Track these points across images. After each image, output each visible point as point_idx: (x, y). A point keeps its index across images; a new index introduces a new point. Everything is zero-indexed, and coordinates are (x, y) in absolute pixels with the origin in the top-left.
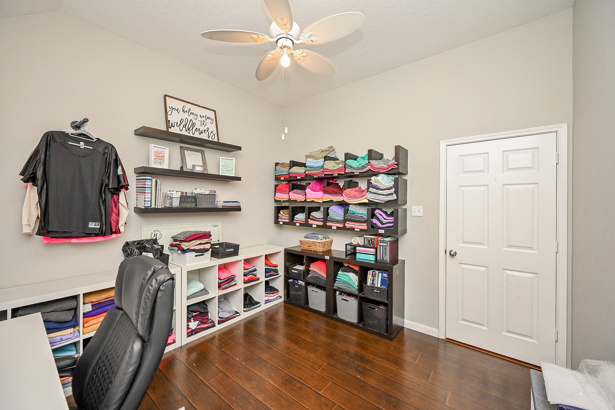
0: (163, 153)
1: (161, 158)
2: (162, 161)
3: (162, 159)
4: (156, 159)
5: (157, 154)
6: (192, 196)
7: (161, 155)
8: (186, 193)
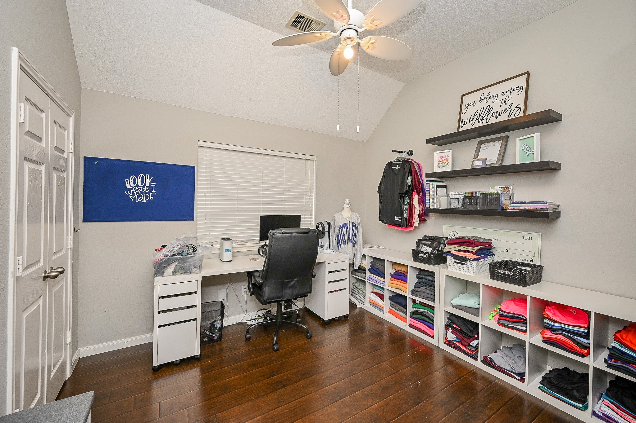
0: (446, 156)
1: (444, 162)
2: (446, 164)
3: (446, 162)
4: (440, 164)
5: (441, 159)
6: (472, 197)
7: (445, 159)
8: (476, 193)
